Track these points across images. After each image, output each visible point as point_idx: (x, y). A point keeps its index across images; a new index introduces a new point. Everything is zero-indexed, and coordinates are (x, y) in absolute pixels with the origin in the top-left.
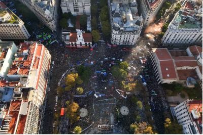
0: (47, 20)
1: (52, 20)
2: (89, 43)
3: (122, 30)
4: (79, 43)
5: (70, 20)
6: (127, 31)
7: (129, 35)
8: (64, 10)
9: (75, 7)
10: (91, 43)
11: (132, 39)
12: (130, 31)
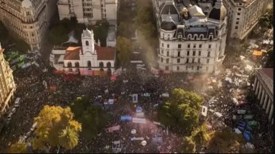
0: (23, 22)
1: (33, 22)
2: (109, 64)
3: (181, 30)
4: (86, 65)
5: (73, 32)
6: (193, 33)
7: (198, 44)
8: (64, 12)
9: (86, 7)
10: (112, 62)
11: (206, 55)
12: (199, 33)
